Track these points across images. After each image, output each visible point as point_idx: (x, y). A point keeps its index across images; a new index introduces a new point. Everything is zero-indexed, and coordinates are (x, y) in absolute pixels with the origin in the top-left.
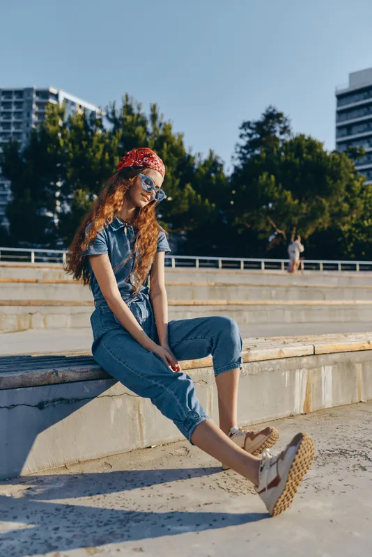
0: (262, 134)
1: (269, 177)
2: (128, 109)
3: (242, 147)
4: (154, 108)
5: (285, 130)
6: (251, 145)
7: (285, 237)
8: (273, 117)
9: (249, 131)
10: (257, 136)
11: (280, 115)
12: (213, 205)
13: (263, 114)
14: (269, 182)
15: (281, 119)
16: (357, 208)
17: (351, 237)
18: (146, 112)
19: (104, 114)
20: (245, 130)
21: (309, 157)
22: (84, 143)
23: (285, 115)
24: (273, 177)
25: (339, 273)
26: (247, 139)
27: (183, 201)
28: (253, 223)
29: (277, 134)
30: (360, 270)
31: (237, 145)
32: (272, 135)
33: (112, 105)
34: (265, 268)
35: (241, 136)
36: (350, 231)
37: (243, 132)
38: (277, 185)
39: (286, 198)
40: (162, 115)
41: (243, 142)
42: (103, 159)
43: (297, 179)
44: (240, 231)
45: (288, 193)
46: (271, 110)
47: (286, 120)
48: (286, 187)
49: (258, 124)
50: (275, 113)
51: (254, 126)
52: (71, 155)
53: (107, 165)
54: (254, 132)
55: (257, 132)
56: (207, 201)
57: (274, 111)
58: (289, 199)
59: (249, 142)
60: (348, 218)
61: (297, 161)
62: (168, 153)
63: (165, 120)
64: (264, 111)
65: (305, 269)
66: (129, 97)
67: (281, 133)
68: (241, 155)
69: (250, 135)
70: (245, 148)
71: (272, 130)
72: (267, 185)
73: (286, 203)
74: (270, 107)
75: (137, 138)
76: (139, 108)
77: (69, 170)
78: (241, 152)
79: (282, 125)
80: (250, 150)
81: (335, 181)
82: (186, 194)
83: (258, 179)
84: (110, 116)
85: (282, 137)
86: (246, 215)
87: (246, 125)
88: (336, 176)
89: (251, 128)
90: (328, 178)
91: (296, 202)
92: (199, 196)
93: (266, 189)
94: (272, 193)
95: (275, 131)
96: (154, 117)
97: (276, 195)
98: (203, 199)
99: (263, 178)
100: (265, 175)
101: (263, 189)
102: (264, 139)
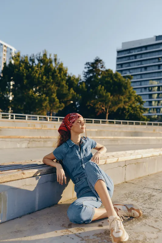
0: (94, 67)
1: (102, 87)
2: (45, 55)
3: (85, 72)
4: (55, 56)
5: (102, 67)
6: (89, 72)
7: (105, 110)
8: (98, 61)
9: (88, 66)
10: (91, 68)
11: (101, 60)
12: (81, 97)
14: (102, 89)
15: (101, 62)
16: (132, 100)
17: (128, 111)
18: (53, 58)
19: (36, 57)
21: (116, 80)
22: (30, 69)
23: (103, 61)
24: (103, 87)
25: (128, 126)
26: (87, 69)
27: (70, 95)
28: (95, 104)
29: (100, 68)
30: (135, 124)
31: (84, 71)
32: (98, 68)
33: (39, 53)
34: (102, 123)
35: (85, 68)
36: (128, 108)
37: (86, 66)
38: (104, 90)
39: (108, 96)
40: (59, 59)
41: (86, 70)
42: (39, 77)
43: (112, 88)
44: (89, 108)
45: (109, 94)
46: (97, 58)
47: (103, 63)
48: (108, 91)
49: (93, 64)
50: (99, 60)
51: (90, 64)
52: (25, 74)
53: (40, 79)
54: (90, 66)
55: (92, 67)
57: (99, 58)
58: (110, 96)
59: (88, 70)
60: (128, 104)
61: (111, 81)
62: (63, 76)
63: (60, 62)
64: (95, 59)
66: (46, 50)
67: (101, 68)
68: (85, 76)
69: (89, 68)
70: (87, 73)
71: (97, 66)
72: (101, 90)
73: (108, 98)
74: (97, 57)
75: (51, 69)
76: (50, 56)
77: (25, 80)
78: (84, 74)
79: (102, 65)
80: (88, 73)
81: (125, 90)
82: (71, 93)
83: (97, 87)
84: (38, 58)
86: (92, 101)
87: (87, 64)
88: (126, 88)
90: (123, 88)
91: (112, 97)
92: (75, 93)
93: (101, 91)
94: (103, 93)
95: (99, 67)
96: (55, 60)
97: (104, 94)
98: (77, 94)
99: (99, 87)
100: (100, 86)
101: (99, 92)
102: (94, 70)
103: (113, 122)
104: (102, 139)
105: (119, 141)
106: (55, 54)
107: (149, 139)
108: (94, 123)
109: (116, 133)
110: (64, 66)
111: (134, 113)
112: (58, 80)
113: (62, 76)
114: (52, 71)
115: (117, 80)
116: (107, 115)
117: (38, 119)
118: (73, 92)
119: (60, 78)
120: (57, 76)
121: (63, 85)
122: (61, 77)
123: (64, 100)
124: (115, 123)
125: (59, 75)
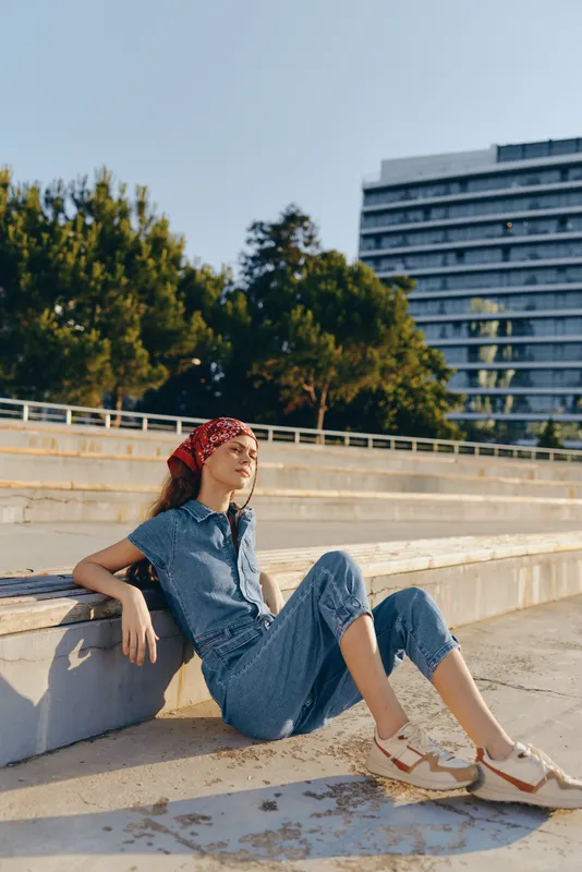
0: (279, 241)
1: (304, 313)
2: (103, 187)
3: (247, 257)
4: (142, 191)
5: (310, 241)
6: (264, 256)
7: (313, 396)
8: (294, 220)
9: (261, 236)
10: (270, 244)
11: (305, 219)
12: (229, 345)
13: (281, 214)
14: (304, 320)
15: (306, 224)
16: (408, 363)
17: (394, 404)
18: (131, 198)
19: (69, 191)
20: (256, 233)
21: (356, 290)
22: (45, 236)
23: (313, 220)
24: (310, 313)
25: (391, 453)
26: (257, 246)
27: (190, 337)
28: (277, 375)
29: (301, 246)
30: (418, 450)
31: (243, 254)
32: (293, 245)
33: (81, 181)
34: (301, 441)
35: (249, 241)
36: (395, 393)
37: (252, 235)
38: (314, 325)
39: (327, 345)
40: (155, 205)
41: (252, 250)
42: (77, 265)
43: (340, 319)
44: (257, 385)
45: (330, 338)
46: (293, 210)
47: (313, 226)
48: (326, 328)
49: (275, 228)
50: (299, 215)
51: (268, 229)
52: (25, 253)
53: (82, 274)
54: (267, 237)
55: (272, 239)
56: (220, 337)
57: (298, 211)
58: (331, 346)
59: (260, 251)
60: (393, 376)
61: (339, 293)
62: (168, 266)
63: (158, 214)
64: (284, 210)
65: (351, 445)
66: (108, 169)
67: (306, 245)
68: (246, 269)
69: (261, 242)
70: (254, 259)
71: (292, 238)
72: (301, 323)
73: (327, 353)
74: (293, 206)
75: (122, 238)
76: (122, 191)
77: (23, 276)
78: (245, 264)
79: (307, 233)
80: (259, 262)
81: (388, 327)
82: (194, 327)
83: (289, 312)
84: (77, 196)
85: (307, 250)
86: (270, 363)
87: (256, 226)
88: (389, 320)
89: (264, 232)
90: (379, 321)
91: (340, 349)
92: (210, 331)
93: (301, 329)
94: (308, 335)
95: (297, 241)
96: (141, 206)
97: (314, 339)
98: (215, 335)
99: (296, 314)
100: (300, 309)
101: (296, 328)
102: (280, 249)
103: (342, 439)
104: (298, 500)
105: (357, 509)
106: (142, 185)
107: (459, 504)
108: (274, 439)
109: (349, 480)
110: (173, 230)
111: (414, 410)
112: (147, 281)
113: (164, 268)
114: (129, 244)
115: (360, 291)
116: (322, 412)
117: (69, 417)
118: (204, 325)
119: (155, 275)
120: (144, 264)
121: (166, 300)
122: (158, 268)
123: (166, 356)
124: (347, 441)
125: (151, 262)
